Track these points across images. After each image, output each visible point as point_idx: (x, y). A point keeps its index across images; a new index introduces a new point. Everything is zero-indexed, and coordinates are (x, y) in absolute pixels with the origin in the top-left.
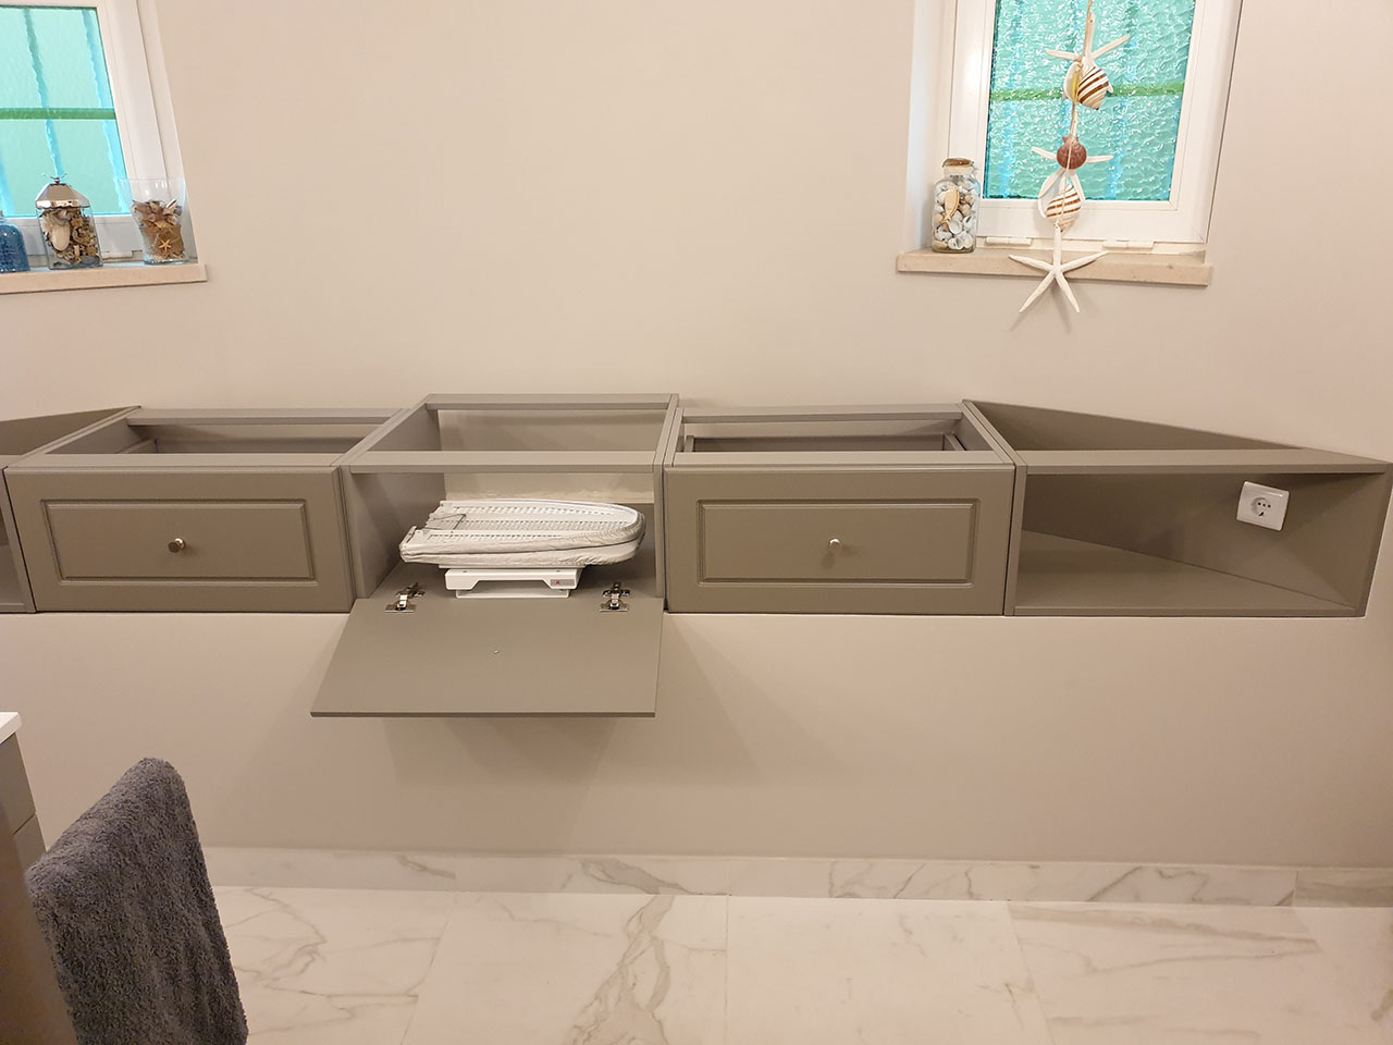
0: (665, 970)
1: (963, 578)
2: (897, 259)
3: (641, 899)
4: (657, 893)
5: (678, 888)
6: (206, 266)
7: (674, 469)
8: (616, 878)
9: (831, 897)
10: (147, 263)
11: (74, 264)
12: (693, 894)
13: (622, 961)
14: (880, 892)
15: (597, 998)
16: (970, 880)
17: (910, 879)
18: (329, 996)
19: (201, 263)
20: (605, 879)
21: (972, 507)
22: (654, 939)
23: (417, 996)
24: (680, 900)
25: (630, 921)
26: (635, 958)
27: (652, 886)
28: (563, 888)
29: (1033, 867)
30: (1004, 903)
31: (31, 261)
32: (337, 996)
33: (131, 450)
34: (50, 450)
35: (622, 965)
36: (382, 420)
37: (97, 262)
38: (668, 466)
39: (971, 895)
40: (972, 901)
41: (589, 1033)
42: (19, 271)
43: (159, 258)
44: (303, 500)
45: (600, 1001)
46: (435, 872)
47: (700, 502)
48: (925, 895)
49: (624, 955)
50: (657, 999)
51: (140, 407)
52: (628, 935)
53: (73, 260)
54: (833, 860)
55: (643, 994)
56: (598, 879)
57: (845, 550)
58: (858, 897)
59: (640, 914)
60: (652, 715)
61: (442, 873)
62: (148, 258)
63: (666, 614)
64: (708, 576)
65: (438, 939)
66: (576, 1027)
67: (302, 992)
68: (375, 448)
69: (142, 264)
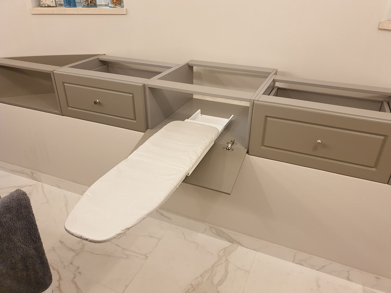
0: (227, 272)
1: (373, 166)
2: (380, 23)
3: (227, 244)
4: (233, 243)
5: (240, 244)
6: (126, 9)
7: (258, 102)
8: (220, 235)
9: (293, 262)
10: (110, 7)
11: (88, 6)
12: (245, 247)
13: (214, 265)
14: (312, 267)
15: (201, 276)
16: (349, 274)
17: (325, 266)
18: (123, 249)
19: (125, 8)
20: (216, 234)
21: (385, 138)
22: (227, 260)
23: (148, 257)
24: (240, 248)
25: (221, 251)
26: (218, 265)
27: (232, 241)
28: (203, 233)
29: (377, 278)
30: (361, 286)
31: (77, 4)
32: (126, 249)
33: (94, 70)
34: (70, 66)
35: (213, 266)
36: (169, 68)
37: (95, 5)
38: (256, 100)
39: (348, 279)
40: (348, 281)
41: (194, 288)
42: (73, 7)
43: (113, 6)
44: (133, 94)
45: (202, 277)
46: (165, 216)
47: (266, 116)
48: (330, 273)
49: (215, 263)
50: (221, 283)
51: (105, 54)
52: (219, 256)
53: (88, 4)
54: (296, 251)
55: (216, 279)
56: (214, 233)
57: (323, 145)
58: (304, 266)
59: (225, 249)
60: (230, 194)
61: (168, 218)
62: (110, 5)
63: (247, 155)
64: (265, 145)
65: (160, 239)
66: (191, 284)
67: (117, 245)
68: (160, 79)
69: (109, 7)
